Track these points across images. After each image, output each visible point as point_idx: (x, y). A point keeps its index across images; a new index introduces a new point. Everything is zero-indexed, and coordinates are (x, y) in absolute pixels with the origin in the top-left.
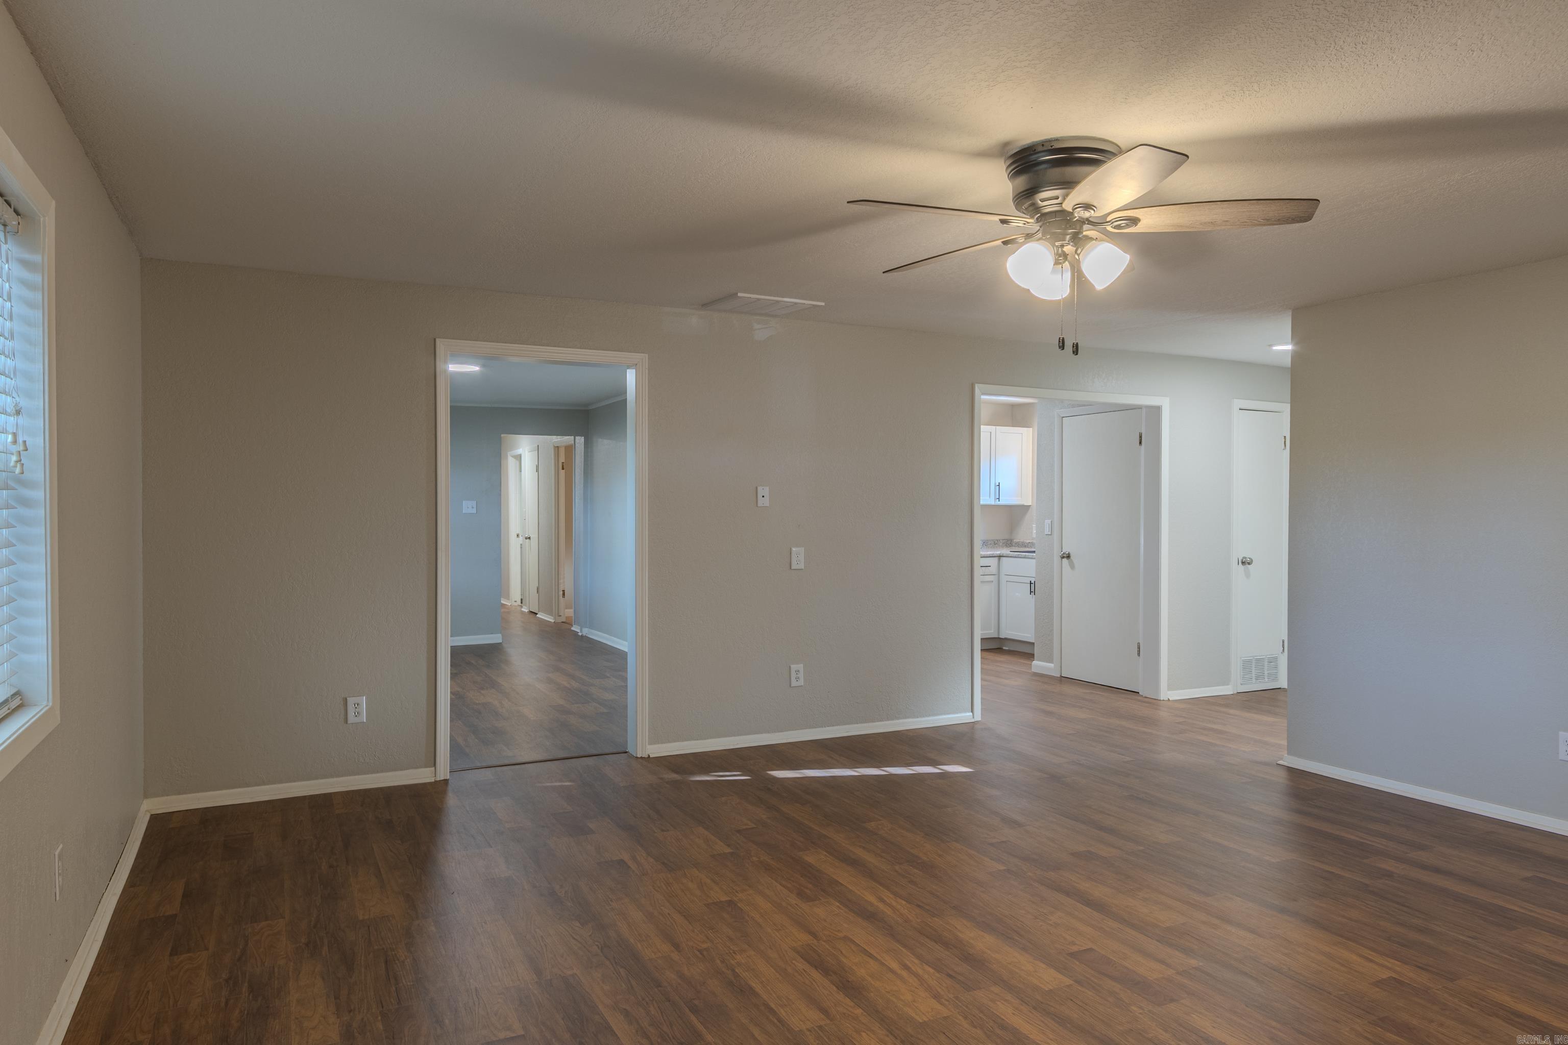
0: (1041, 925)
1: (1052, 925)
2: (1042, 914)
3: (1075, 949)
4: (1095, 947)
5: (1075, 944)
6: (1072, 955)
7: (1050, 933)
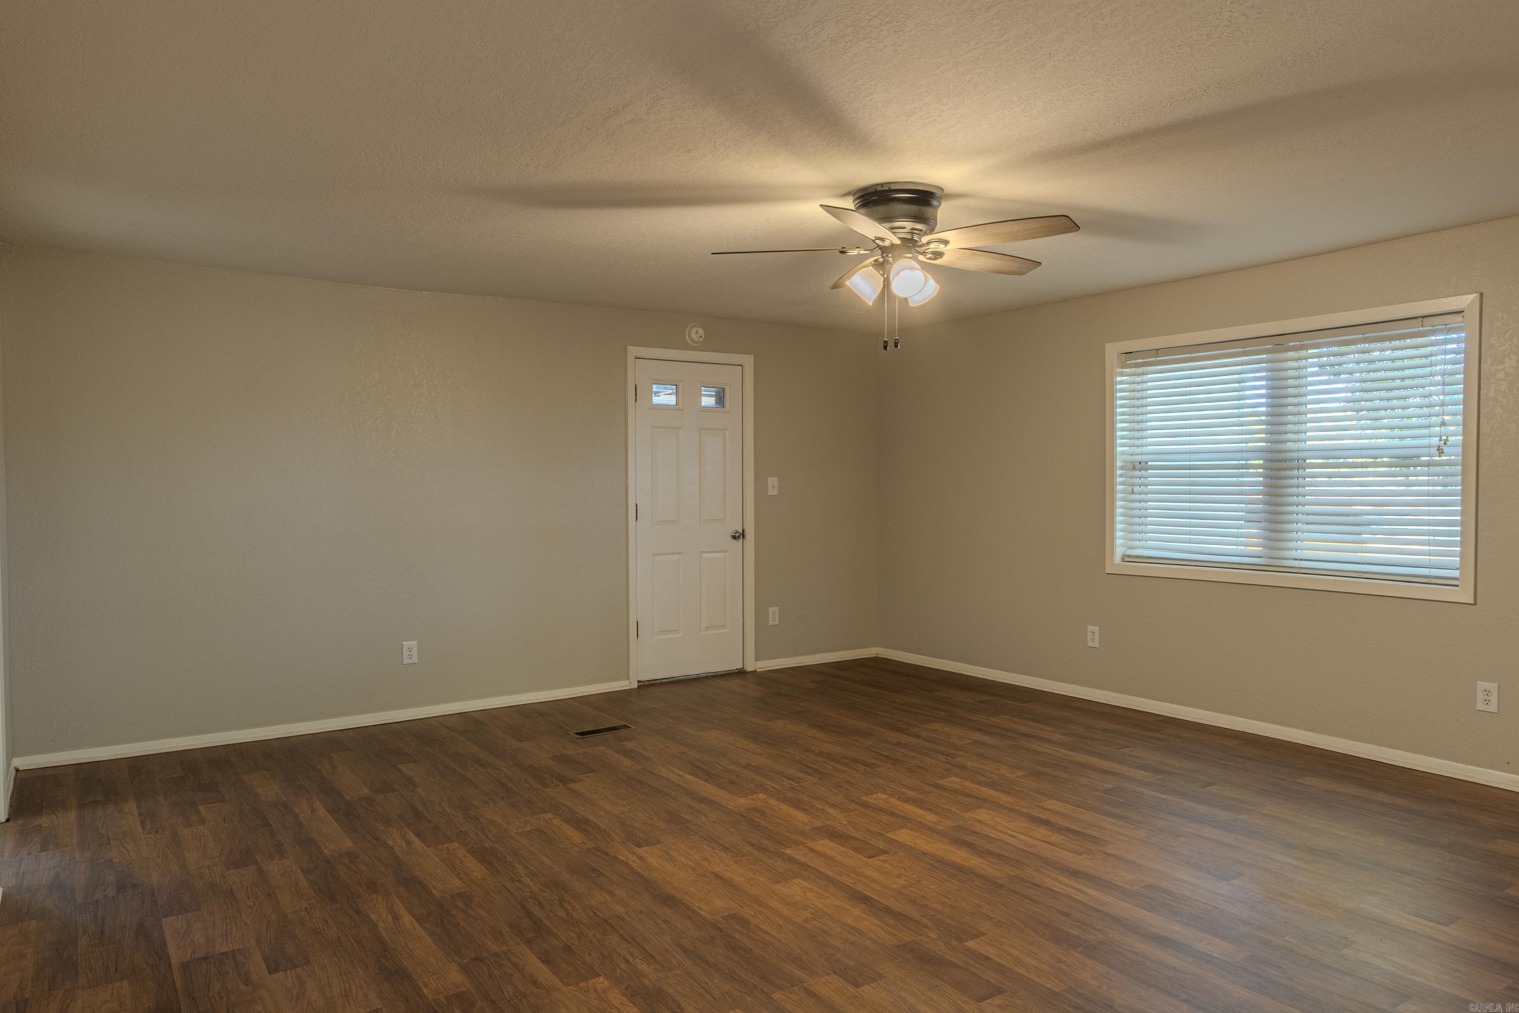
0: (913, 875)
1: (904, 876)
2: (913, 886)
3: (882, 857)
4: (866, 859)
5: (882, 861)
6: (885, 852)
7: (904, 869)
